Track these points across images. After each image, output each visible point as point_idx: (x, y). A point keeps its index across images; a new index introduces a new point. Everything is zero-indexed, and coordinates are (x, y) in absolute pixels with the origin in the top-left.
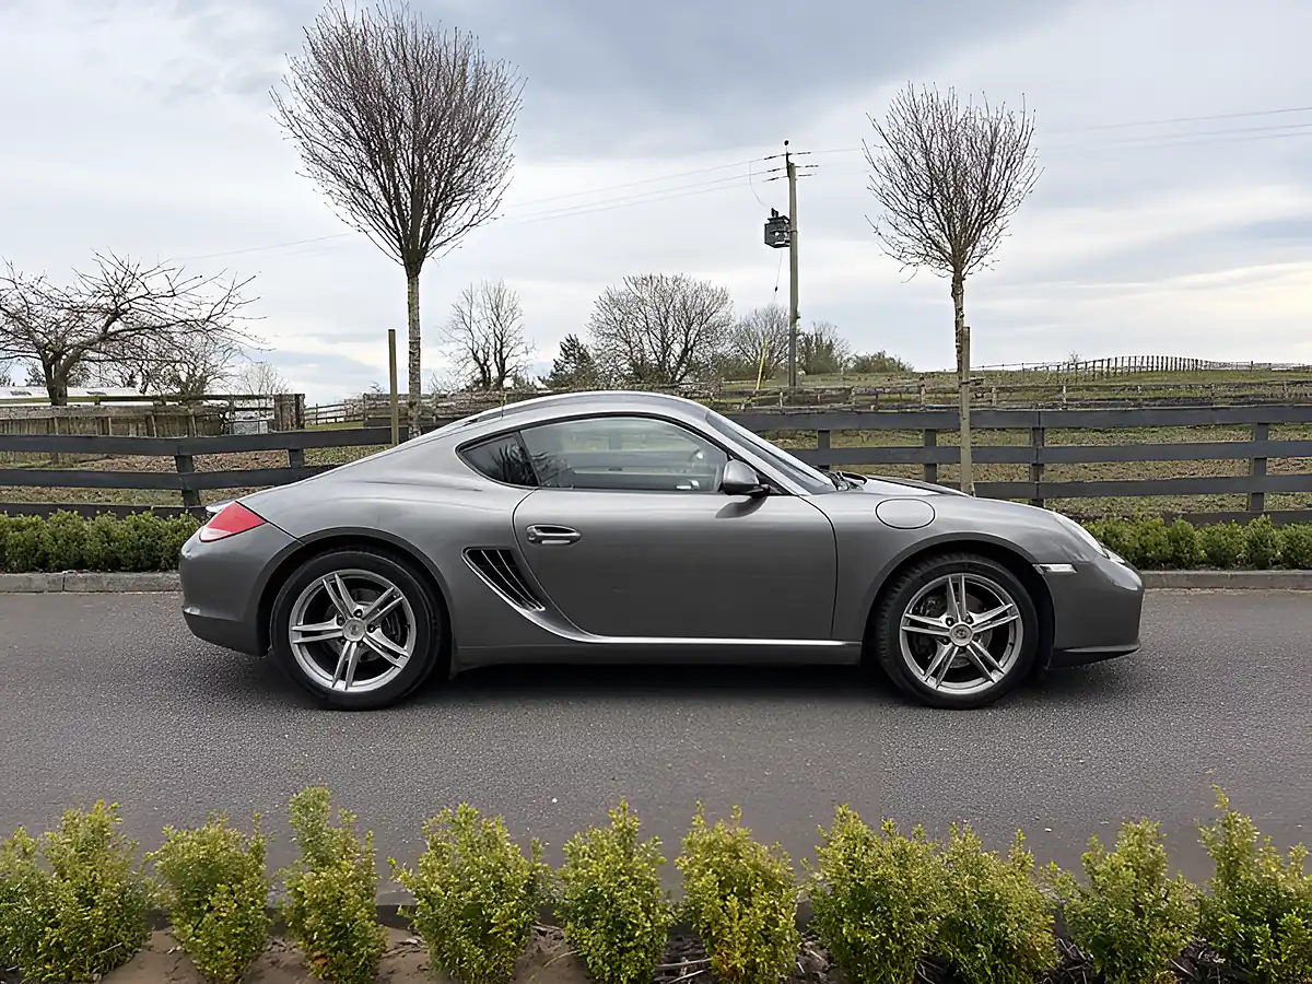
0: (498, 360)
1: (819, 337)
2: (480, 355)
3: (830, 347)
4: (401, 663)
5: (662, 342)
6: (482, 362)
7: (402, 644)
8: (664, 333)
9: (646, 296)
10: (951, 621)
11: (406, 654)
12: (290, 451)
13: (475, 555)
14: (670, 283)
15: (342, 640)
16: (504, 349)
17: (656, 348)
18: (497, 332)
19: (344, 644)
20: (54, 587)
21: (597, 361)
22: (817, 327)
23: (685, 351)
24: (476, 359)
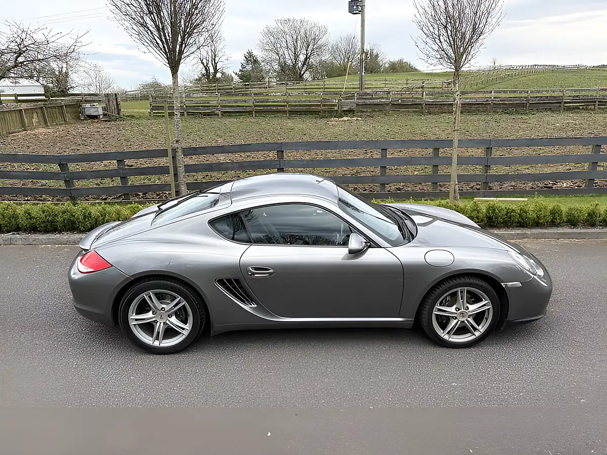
0: (214, 64)
1: (372, 50)
2: (205, 61)
3: (377, 56)
4: (186, 333)
5: (295, 54)
6: (205, 65)
7: (185, 322)
8: (295, 48)
9: (286, 30)
10: (458, 309)
11: (188, 329)
12: (117, 161)
13: (221, 282)
14: (299, 23)
15: (156, 322)
16: (216, 58)
17: (292, 57)
18: (213, 50)
19: (157, 323)
20: (6, 243)
21: (262, 64)
22: (371, 46)
23: (306, 59)
24: (202, 63)
